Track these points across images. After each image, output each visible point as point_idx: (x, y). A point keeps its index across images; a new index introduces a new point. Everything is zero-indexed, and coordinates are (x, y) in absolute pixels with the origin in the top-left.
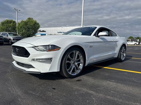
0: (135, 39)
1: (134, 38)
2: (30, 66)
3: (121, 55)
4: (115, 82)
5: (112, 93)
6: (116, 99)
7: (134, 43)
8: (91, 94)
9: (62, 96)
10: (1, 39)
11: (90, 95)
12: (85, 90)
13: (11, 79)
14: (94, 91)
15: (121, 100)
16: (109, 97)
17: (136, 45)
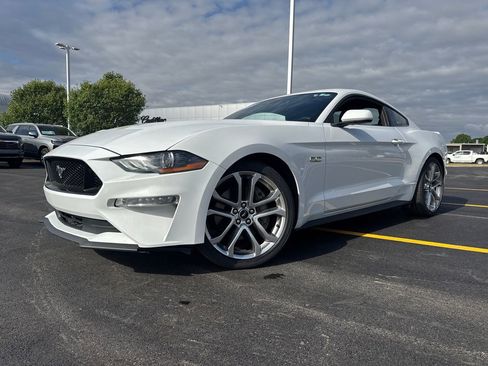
0: (477, 143)
1: (474, 141)
2: (103, 226)
3: (424, 193)
4: (403, 282)
5: (390, 317)
6: (403, 337)
7: (472, 157)
8: (317, 321)
9: (211, 326)
10: (15, 146)
11: (313, 322)
12: (293, 306)
13: (39, 270)
14: (326, 310)
15: (421, 342)
16: (378, 331)
17: (480, 163)
